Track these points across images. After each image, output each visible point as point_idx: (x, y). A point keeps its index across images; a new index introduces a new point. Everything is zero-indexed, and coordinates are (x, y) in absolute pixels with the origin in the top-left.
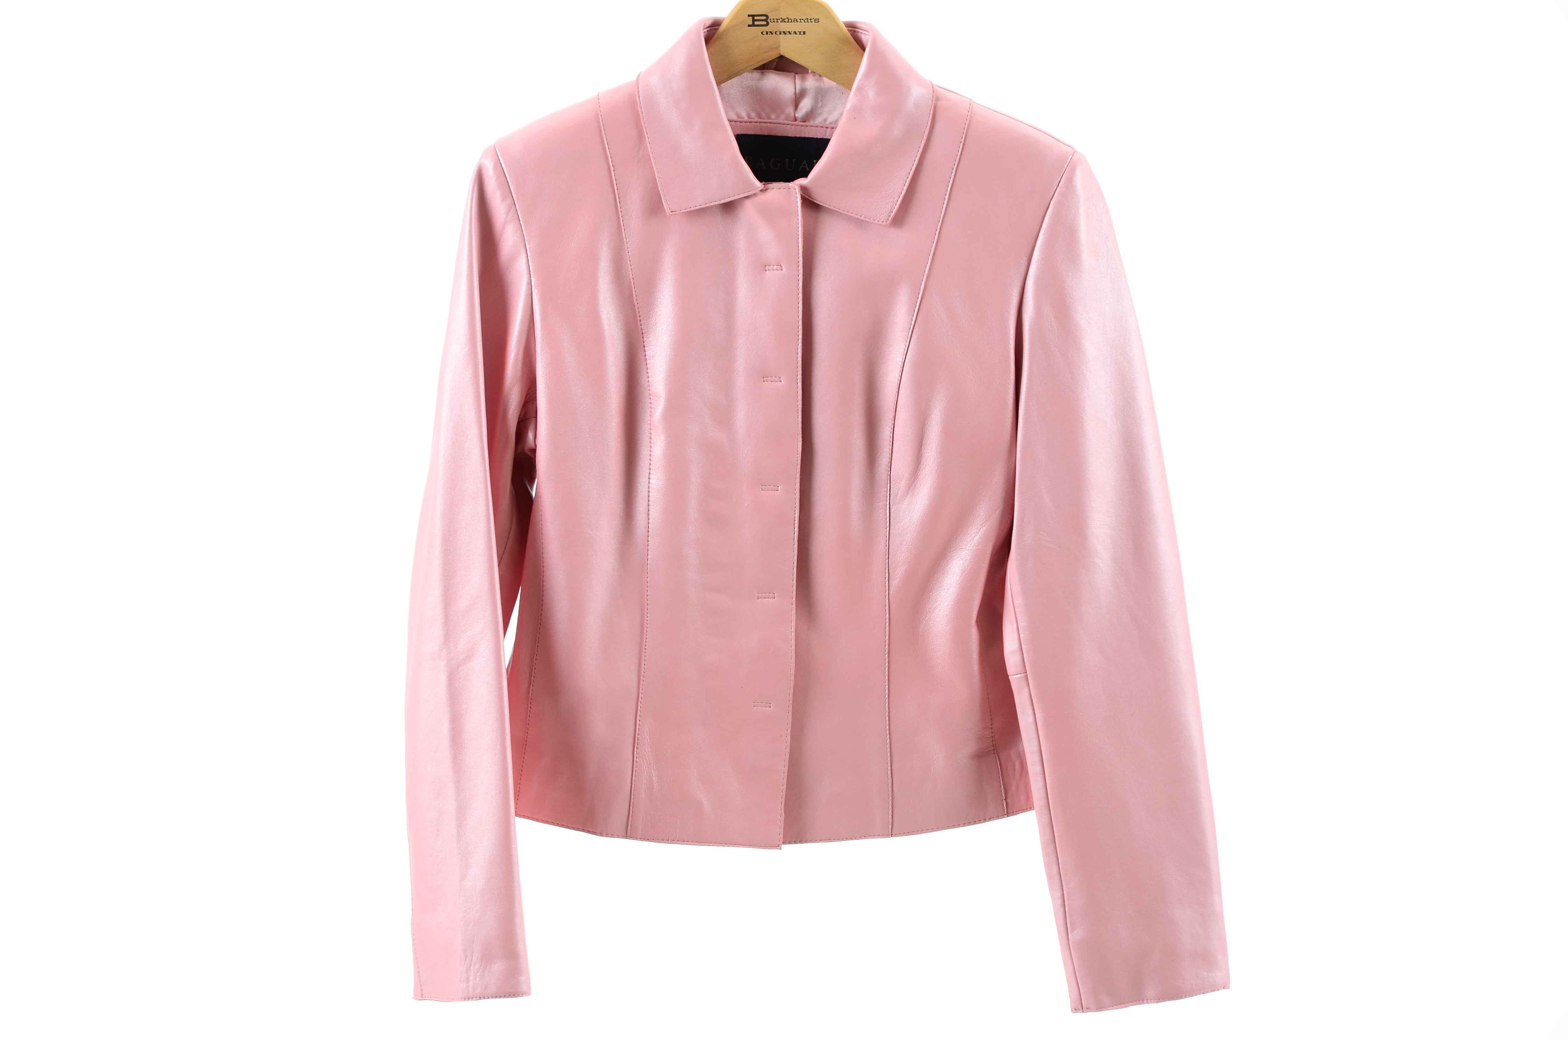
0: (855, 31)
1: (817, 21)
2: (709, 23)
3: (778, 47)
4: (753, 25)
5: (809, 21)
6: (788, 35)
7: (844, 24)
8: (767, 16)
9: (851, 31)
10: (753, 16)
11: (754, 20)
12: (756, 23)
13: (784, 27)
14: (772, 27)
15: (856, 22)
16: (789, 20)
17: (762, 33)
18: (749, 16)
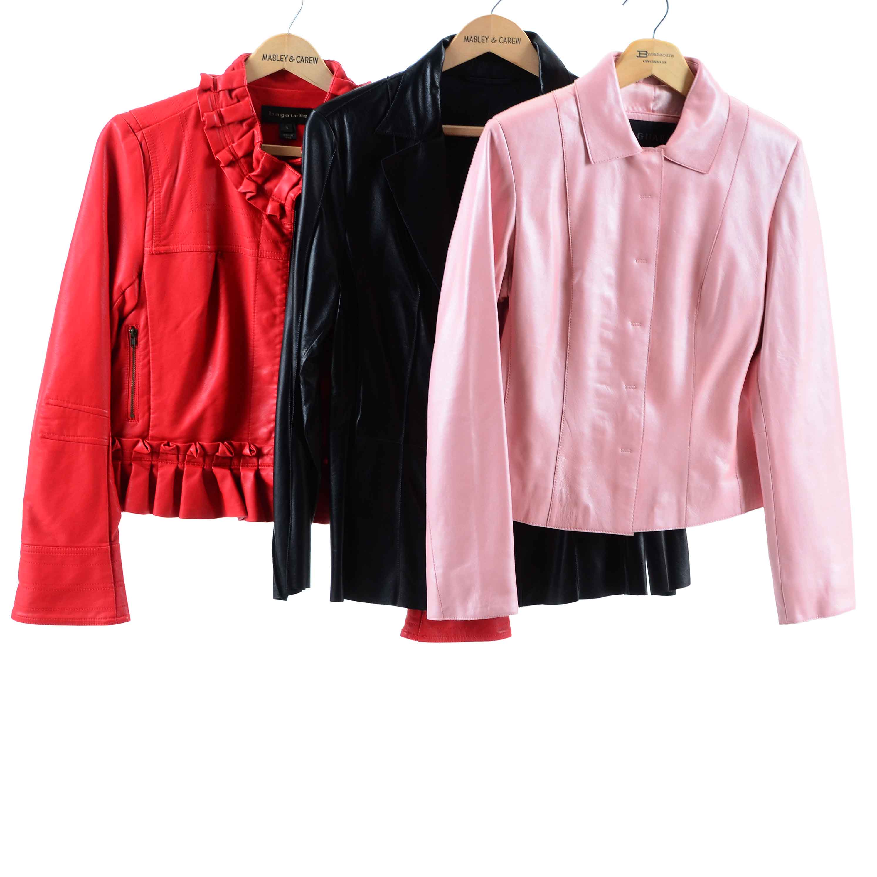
0: (693, 64)
1: (672, 56)
2: (616, 54)
3: (651, 69)
4: (639, 56)
5: (668, 56)
6: (657, 64)
7: (686, 60)
8: (646, 52)
9: (689, 63)
10: (639, 51)
11: (640, 54)
12: (641, 55)
13: (655, 58)
14: (649, 58)
15: (694, 59)
16: (659, 55)
17: (644, 62)
18: (637, 51)
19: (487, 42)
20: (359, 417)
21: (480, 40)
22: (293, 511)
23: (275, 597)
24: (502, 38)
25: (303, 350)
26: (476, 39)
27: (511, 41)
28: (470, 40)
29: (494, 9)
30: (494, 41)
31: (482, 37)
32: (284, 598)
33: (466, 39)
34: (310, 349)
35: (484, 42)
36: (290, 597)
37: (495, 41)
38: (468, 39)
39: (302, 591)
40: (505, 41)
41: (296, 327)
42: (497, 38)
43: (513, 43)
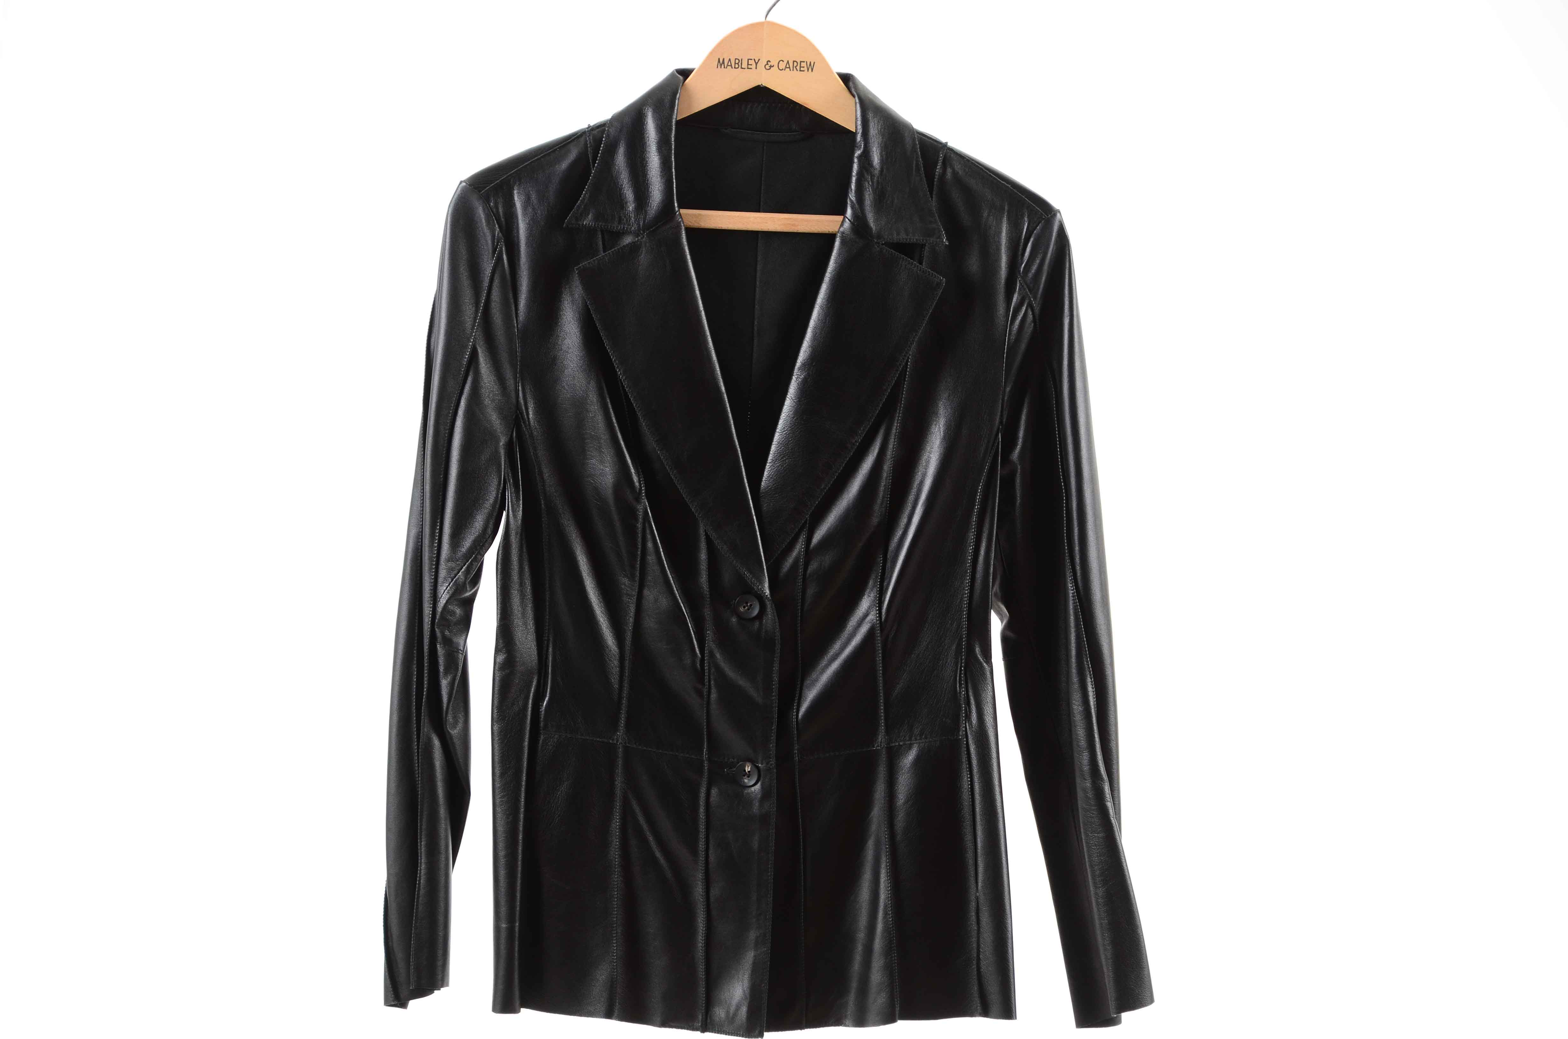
19: (756, 68)
20: (547, 699)
21: (745, 65)
22: (423, 857)
23: (388, 1003)
24: (782, 62)
25: (441, 586)
26: (738, 64)
27: (797, 66)
28: (728, 65)
29: (770, 13)
30: (769, 66)
31: (748, 60)
32: (403, 1004)
33: (721, 63)
34: (453, 584)
35: (751, 69)
36: (412, 1003)
37: (771, 67)
38: (723, 62)
39: (434, 992)
40: (787, 67)
41: (429, 546)
42: (774, 62)
43: (800, 71)
